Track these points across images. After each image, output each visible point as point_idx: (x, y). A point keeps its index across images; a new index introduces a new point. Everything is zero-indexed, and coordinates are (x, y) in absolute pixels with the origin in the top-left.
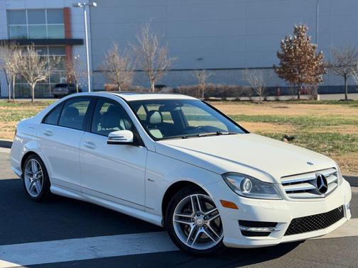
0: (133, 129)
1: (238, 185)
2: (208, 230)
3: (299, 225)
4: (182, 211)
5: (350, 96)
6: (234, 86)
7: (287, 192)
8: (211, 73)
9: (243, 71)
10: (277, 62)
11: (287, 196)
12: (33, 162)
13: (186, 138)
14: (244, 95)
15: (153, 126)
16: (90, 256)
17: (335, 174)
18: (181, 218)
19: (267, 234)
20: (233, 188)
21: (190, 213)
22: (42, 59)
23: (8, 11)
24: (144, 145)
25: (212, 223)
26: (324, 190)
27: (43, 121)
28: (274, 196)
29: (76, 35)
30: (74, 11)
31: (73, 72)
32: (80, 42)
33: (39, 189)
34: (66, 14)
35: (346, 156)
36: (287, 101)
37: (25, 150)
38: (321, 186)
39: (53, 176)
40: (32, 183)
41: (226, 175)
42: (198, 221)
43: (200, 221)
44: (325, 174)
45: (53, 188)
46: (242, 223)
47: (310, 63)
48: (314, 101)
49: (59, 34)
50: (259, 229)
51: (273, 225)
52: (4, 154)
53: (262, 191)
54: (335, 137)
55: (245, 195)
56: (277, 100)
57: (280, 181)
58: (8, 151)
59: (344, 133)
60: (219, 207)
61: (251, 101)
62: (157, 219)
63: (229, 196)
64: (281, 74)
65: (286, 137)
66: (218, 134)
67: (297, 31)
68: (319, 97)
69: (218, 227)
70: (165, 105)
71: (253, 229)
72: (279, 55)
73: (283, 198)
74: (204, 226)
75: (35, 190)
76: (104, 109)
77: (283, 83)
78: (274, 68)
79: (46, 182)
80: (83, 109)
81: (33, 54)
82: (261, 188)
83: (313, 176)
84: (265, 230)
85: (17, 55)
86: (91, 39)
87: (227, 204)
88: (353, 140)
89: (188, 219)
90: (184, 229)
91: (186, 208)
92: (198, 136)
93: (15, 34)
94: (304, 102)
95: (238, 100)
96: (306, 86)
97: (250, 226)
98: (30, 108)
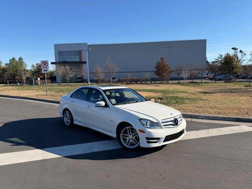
0: (105, 101)
1: (145, 123)
2: (134, 140)
3: (168, 138)
4: (124, 133)
5: (180, 81)
6: (140, 78)
7: (164, 126)
8: (132, 73)
9: (143, 73)
10: (155, 69)
11: (163, 127)
12: (67, 112)
13: (125, 104)
14: (144, 81)
15: (112, 98)
16: (89, 152)
17: (180, 117)
18: (123, 136)
19: (156, 142)
20: (143, 125)
21: (127, 134)
22: (71, 69)
23: (59, 52)
24: (109, 107)
25: (136, 138)
26: (177, 124)
27: (71, 97)
28: (159, 128)
29: (83, 60)
30: (83, 52)
31: (83, 74)
32: (85, 63)
33: (69, 122)
34: (80, 52)
35: (181, 106)
36: (159, 83)
37: (64, 107)
38: (176, 122)
39: (75, 118)
40: (67, 120)
41: (140, 119)
42: (130, 137)
43: (131, 137)
44: (177, 118)
45: (74, 122)
46: (147, 138)
47: (166, 70)
48: (168, 83)
49: (77, 60)
50: (153, 141)
51: (159, 139)
52: (57, 106)
53: (154, 126)
54: (177, 98)
55: (148, 128)
56: (155, 83)
57: (161, 122)
58: (58, 105)
59: (180, 96)
60: (138, 132)
61: (146, 83)
62: (115, 136)
63: (142, 128)
64: (156, 74)
65: (159, 98)
66: (137, 102)
67: (162, 59)
68: (170, 82)
69: (138, 139)
70: (117, 91)
71: (151, 141)
72: (156, 67)
73: (162, 128)
74: (132, 139)
75: (68, 123)
76: (94, 92)
77: (157, 77)
78: (154, 71)
79: (72, 119)
80: (86, 91)
81: (68, 67)
82: (154, 125)
83: (173, 119)
84: (156, 141)
85: (62, 68)
86: (89, 62)
87: (141, 131)
88: (183, 99)
89: (126, 136)
90: (125, 140)
91: (125, 132)
92: (129, 103)
93: (61, 60)
94: (164, 84)
95: (141, 83)
96: (165, 78)
97: (150, 139)
98: (67, 87)
